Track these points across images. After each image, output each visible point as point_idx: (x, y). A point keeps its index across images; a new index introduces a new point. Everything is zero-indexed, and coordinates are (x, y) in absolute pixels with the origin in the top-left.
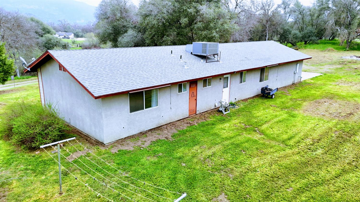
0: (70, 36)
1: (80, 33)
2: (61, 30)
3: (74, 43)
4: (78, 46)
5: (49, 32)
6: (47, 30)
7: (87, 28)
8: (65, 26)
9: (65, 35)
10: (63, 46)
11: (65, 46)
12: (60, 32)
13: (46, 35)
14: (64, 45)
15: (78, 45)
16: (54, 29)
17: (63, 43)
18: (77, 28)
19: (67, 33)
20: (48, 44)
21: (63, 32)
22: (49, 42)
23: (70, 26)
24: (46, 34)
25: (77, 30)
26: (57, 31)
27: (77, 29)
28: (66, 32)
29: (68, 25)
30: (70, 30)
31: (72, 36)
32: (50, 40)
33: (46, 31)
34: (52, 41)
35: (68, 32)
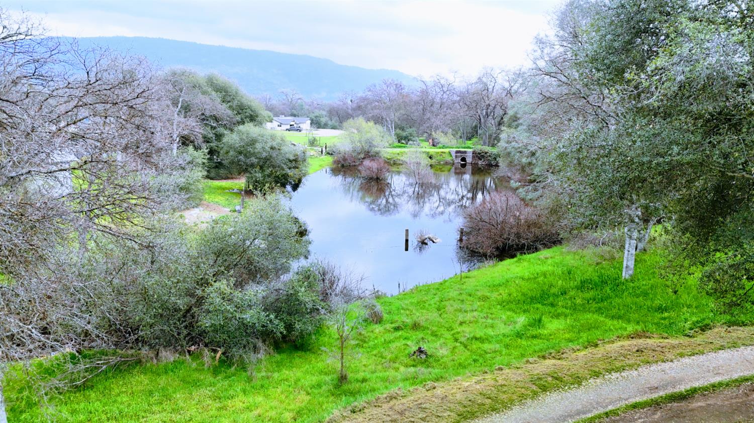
0: (301, 126)
1: (322, 119)
2: (285, 112)
3: (313, 143)
4: (324, 151)
5: (253, 118)
6: (249, 112)
7: (340, 107)
8: (294, 102)
9: (292, 123)
10: (290, 161)
11: (296, 161)
12: (282, 117)
13: (241, 127)
14: (292, 158)
15: (324, 149)
16: (270, 109)
17: (290, 153)
18: (316, 108)
19: (297, 118)
20: (245, 155)
21: (288, 116)
22: (250, 149)
23: (304, 104)
24: (243, 123)
25: (317, 113)
26: (276, 115)
27: (316, 110)
28: (295, 116)
29: (299, 101)
30: (303, 111)
31: (306, 125)
32: (253, 142)
33: (247, 114)
34: (258, 146)
35: (298, 116)
